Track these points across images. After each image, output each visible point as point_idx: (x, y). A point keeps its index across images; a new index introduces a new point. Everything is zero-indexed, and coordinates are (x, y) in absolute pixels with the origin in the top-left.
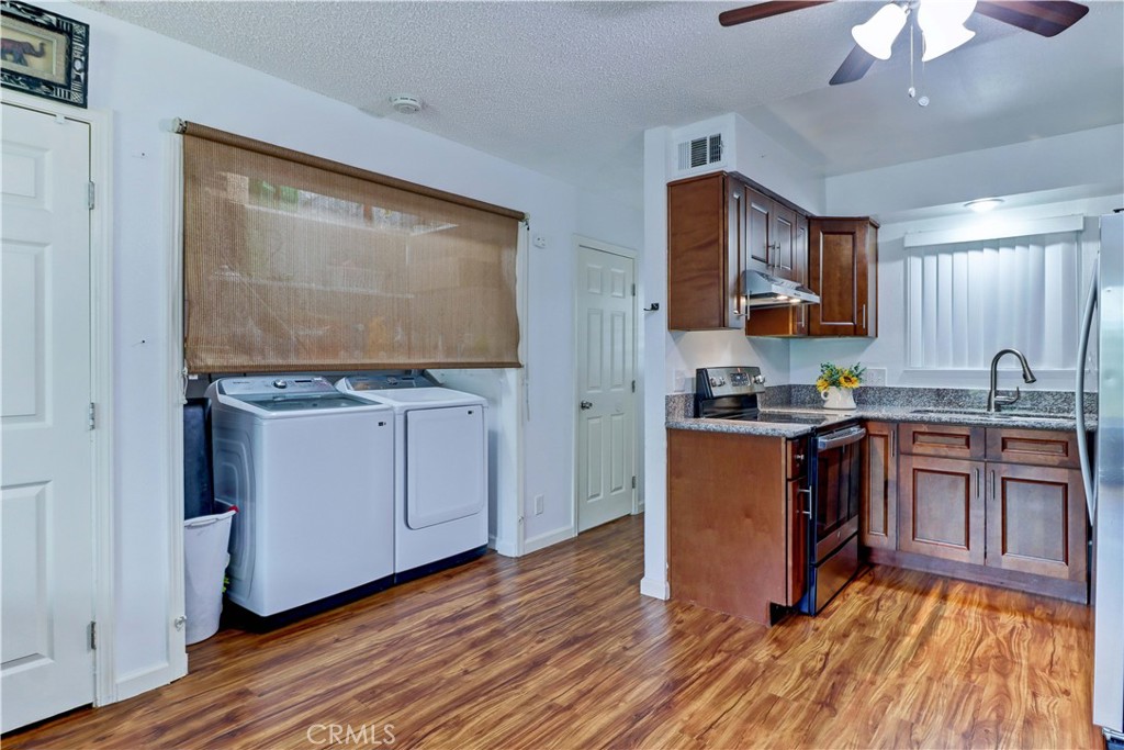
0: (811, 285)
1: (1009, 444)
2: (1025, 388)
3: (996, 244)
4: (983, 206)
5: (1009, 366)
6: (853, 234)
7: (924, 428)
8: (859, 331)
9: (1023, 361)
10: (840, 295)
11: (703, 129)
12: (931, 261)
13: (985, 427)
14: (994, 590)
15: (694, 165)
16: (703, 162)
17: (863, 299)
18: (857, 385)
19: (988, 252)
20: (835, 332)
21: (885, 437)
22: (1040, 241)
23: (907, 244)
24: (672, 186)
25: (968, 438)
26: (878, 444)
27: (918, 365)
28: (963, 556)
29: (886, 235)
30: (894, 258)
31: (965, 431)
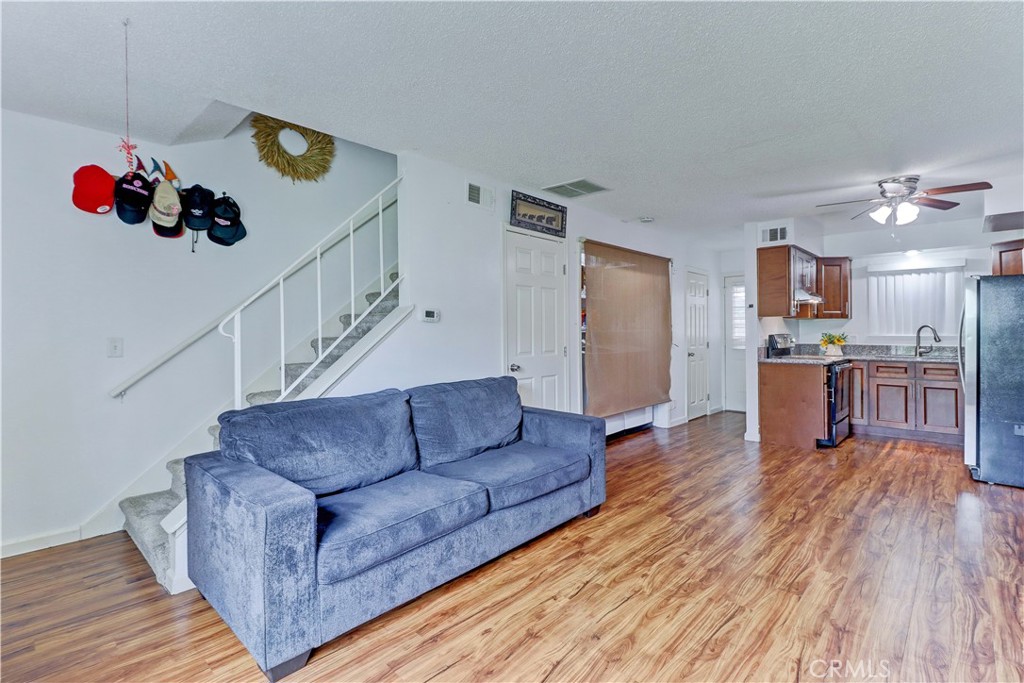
0: (818, 292)
1: (928, 371)
2: (935, 345)
3: (918, 271)
4: (913, 254)
5: (926, 334)
6: (840, 266)
7: (883, 364)
8: (844, 316)
9: (934, 331)
10: (834, 297)
11: (777, 225)
12: (883, 279)
13: (915, 363)
14: (920, 443)
15: (771, 240)
16: (776, 239)
17: (846, 299)
18: (844, 344)
19: (914, 275)
20: (831, 316)
21: (862, 369)
22: (943, 271)
23: (869, 270)
24: (758, 250)
25: (906, 369)
26: (857, 373)
27: (876, 333)
28: (904, 426)
29: (856, 265)
30: (861, 277)
31: (904, 365)
